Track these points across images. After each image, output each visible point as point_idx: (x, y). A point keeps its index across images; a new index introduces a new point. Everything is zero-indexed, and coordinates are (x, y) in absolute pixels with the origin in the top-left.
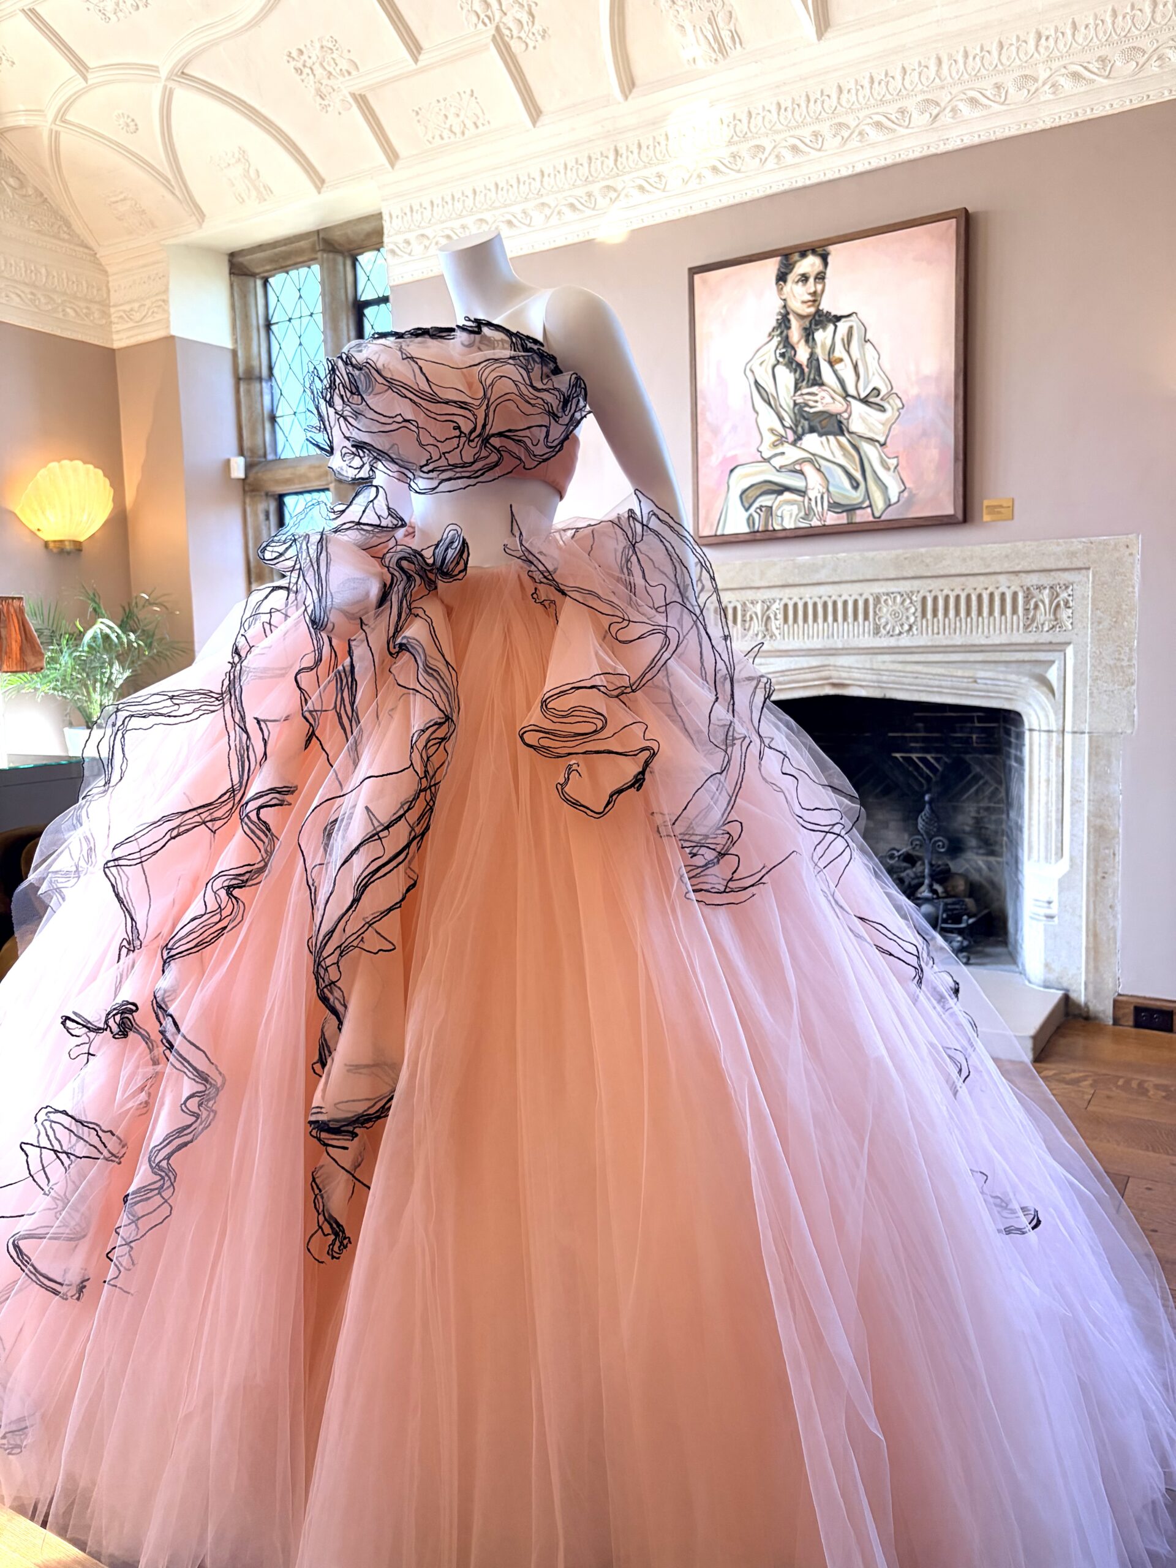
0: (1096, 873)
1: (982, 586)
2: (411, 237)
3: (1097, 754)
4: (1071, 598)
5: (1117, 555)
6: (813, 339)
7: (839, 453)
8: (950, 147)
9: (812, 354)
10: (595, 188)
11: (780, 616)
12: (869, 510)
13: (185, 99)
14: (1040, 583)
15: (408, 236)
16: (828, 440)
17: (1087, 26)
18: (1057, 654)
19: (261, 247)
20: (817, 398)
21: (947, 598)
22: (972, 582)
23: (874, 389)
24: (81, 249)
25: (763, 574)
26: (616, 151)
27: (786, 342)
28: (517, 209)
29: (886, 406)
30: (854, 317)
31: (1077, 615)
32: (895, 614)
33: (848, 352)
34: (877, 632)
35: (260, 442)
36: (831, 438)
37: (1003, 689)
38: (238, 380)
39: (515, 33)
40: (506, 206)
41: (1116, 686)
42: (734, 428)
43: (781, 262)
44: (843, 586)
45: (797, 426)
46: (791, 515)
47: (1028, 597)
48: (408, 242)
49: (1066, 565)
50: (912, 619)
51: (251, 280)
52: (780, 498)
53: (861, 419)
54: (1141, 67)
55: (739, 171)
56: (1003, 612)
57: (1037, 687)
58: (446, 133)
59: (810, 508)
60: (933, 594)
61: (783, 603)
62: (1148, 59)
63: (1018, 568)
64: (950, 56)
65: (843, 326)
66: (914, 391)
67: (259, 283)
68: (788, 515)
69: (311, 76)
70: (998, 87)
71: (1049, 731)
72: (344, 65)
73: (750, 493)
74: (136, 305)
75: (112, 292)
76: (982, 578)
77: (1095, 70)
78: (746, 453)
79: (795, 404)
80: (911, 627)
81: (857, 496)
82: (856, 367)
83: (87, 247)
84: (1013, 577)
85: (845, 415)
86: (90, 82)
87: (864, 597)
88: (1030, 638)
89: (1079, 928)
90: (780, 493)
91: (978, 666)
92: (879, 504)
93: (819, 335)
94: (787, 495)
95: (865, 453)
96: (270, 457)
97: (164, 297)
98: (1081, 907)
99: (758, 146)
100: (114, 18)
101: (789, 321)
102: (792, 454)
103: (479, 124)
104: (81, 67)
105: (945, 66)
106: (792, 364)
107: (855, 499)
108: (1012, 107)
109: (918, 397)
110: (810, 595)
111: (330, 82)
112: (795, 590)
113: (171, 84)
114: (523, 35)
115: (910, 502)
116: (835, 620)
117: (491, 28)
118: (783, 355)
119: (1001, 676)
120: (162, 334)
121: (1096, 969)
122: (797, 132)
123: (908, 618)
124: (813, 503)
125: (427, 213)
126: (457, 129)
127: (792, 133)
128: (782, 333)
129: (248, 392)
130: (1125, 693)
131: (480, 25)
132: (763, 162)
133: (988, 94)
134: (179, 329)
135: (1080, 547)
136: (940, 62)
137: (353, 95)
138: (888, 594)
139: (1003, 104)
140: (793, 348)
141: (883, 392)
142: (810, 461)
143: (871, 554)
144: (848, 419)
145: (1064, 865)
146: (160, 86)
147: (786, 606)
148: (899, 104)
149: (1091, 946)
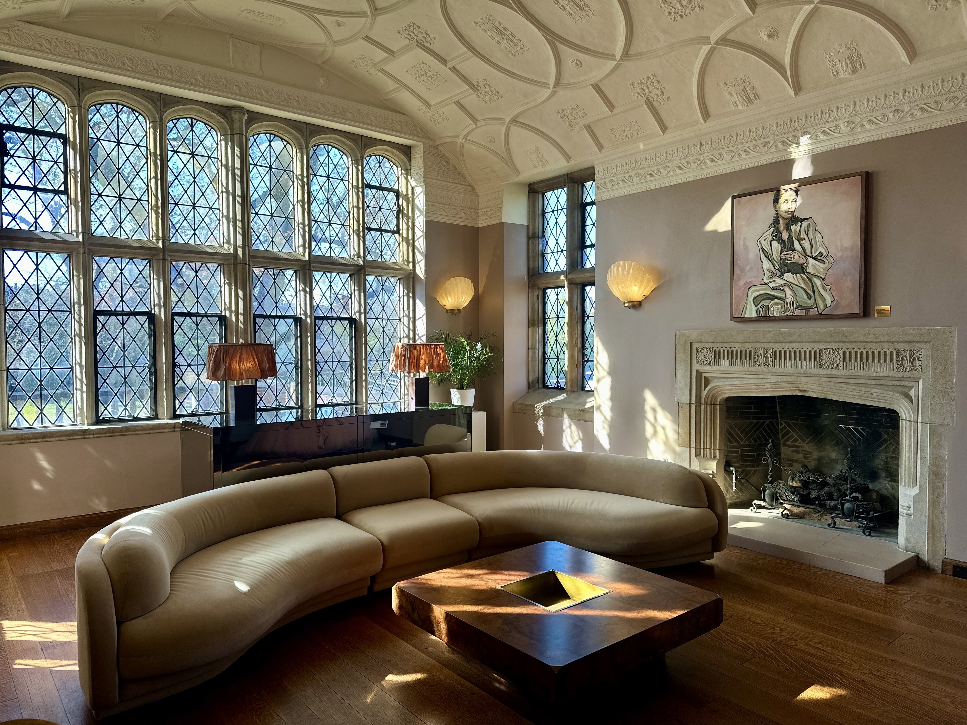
0: (933, 494)
1: (874, 348)
2: (607, 180)
3: (934, 435)
4: (921, 356)
5: (945, 336)
6: (791, 229)
7: (801, 282)
8: (859, 142)
9: (789, 236)
10: (691, 159)
11: (773, 356)
12: (816, 309)
13: (514, 129)
14: (905, 348)
15: (605, 180)
16: (796, 276)
17: (929, 87)
18: (914, 383)
19: (542, 181)
20: (792, 256)
21: (856, 352)
22: (869, 346)
23: (820, 253)
24: (469, 187)
25: (764, 336)
26: (701, 143)
27: (777, 231)
28: (655, 168)
29: (826, 261)
30: (810, 219)
31: (924, 365)
32: (830, 359)
33: (807, 235)
34: (821, 367)
35: (537, 266)
36: (798, 275)
37: (886, 398)
38: (529, 238)
39: (655, 99)
40: (649, 167)
41: (944, 401)
42: (751, 269)
43: (776, 194)
44: (804, 344)
45: (781, 269)
46: (778, 310)
47: (898, 354)
48: (605, 183)
49: (919, 339)
50: (839, 362)
51: (538, 194)
52: (772, 302)
53: (812, 265)
54: (956, 105)
55: (757, 152)
56: (885, 361)
57: (904, 399)
58: (624, 138)
59: (787, 307)
60: (849, 350)
61: (774, 350)
62: (960, 102)
63: (892, 340)
64: (860, 101)
65: (805, 224)
66: (840, 254)
67: (541, 195)
68: (776, 309)
69: (567, 119)
70: (884, 115)
71: (910, 421)
72: (581, 114)
73: (758, 299)
74: (489, 209)
75: (480, 204)
76: (874, 344)
77: (933, 107)
78: (755, 281)
79: (781, 259)
80: (838, 365)
81: (811, 302)
82: (811, 242)
83: (471, 186)
84: (890, 344)
85: (805, 265)
86: (478, 126)
87: (815, 350)
88: (899, 374)
89: (925, 522)
90: (773, 299)
91: (873, 386)
92: (822, 307)
93: (793, 228)
94: (776, 301)
95: (815, 282)
96: (541, 272)
97: (500, 206)
98: (926, 511)
99: (766, 142)
100: (489, 103)
101: (779, 220)
102: (779, 281)
103: (639, 133)
104: (474, 120)
105: (858, 106)
106: (780, 240)
107: (809, 304)
108: (890, 124)
109: (842, 257)
110: (787, 347)
111: (575, 121)
112: (781, 344)
113: (510, 125)
114: (659, 100)
115: (837, 306)
116: (800, 359)
117: (644, 98)
118: (775, 236)
119: (885, 392)
120: (498, 221)
121: (934, 544)
122: (786, 136)
123: (836, 361)
124: (789, 305)
125: (615, 171)
126: (629, 136)
127: (783, 136)
128: (775, 226)
129: (533, 243)
130: (948, 405)
131: (640, 97)
132: (769, 149)
133: (879, 118)
134: (507, 219)
135: (925, 331)
136: (855, 104)
137: (585, 126)
138: (826, 349)
139: (886, 123)
140: (781, 233)
141: (824, 254)
142: (788, 285)
143: (818, 330)
144: (807, 266)
145: (916, 490)
146: (505, 126)
147: (775, 351)
148: (835, 123)
149: (930, 531)
